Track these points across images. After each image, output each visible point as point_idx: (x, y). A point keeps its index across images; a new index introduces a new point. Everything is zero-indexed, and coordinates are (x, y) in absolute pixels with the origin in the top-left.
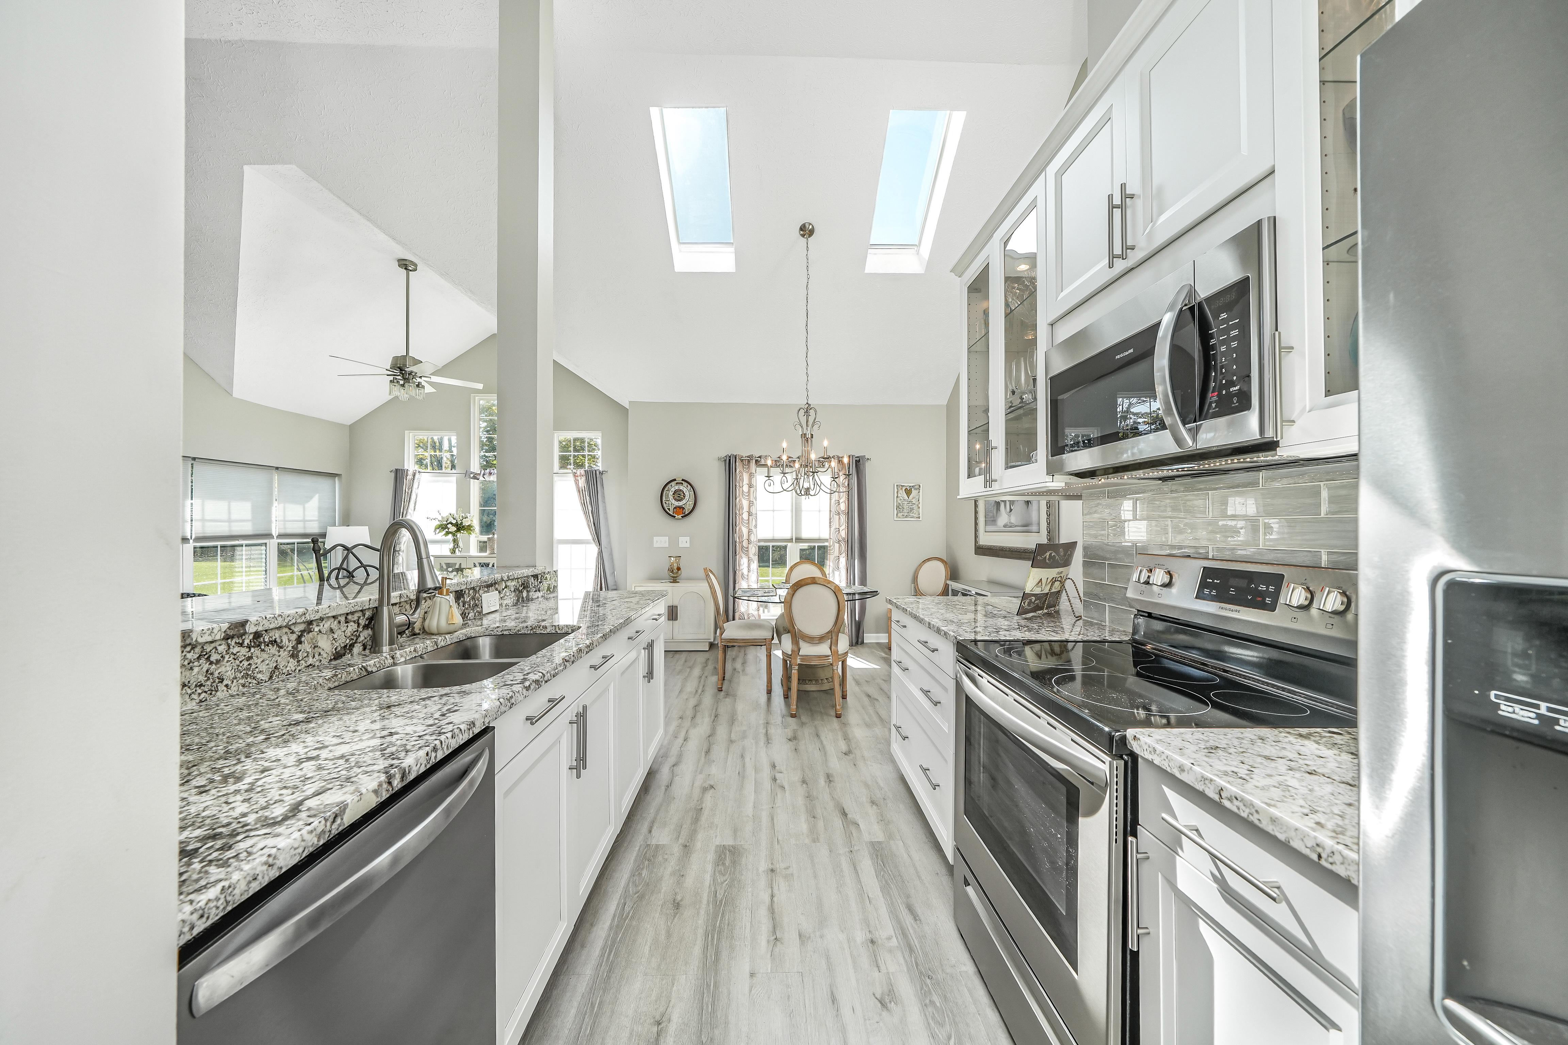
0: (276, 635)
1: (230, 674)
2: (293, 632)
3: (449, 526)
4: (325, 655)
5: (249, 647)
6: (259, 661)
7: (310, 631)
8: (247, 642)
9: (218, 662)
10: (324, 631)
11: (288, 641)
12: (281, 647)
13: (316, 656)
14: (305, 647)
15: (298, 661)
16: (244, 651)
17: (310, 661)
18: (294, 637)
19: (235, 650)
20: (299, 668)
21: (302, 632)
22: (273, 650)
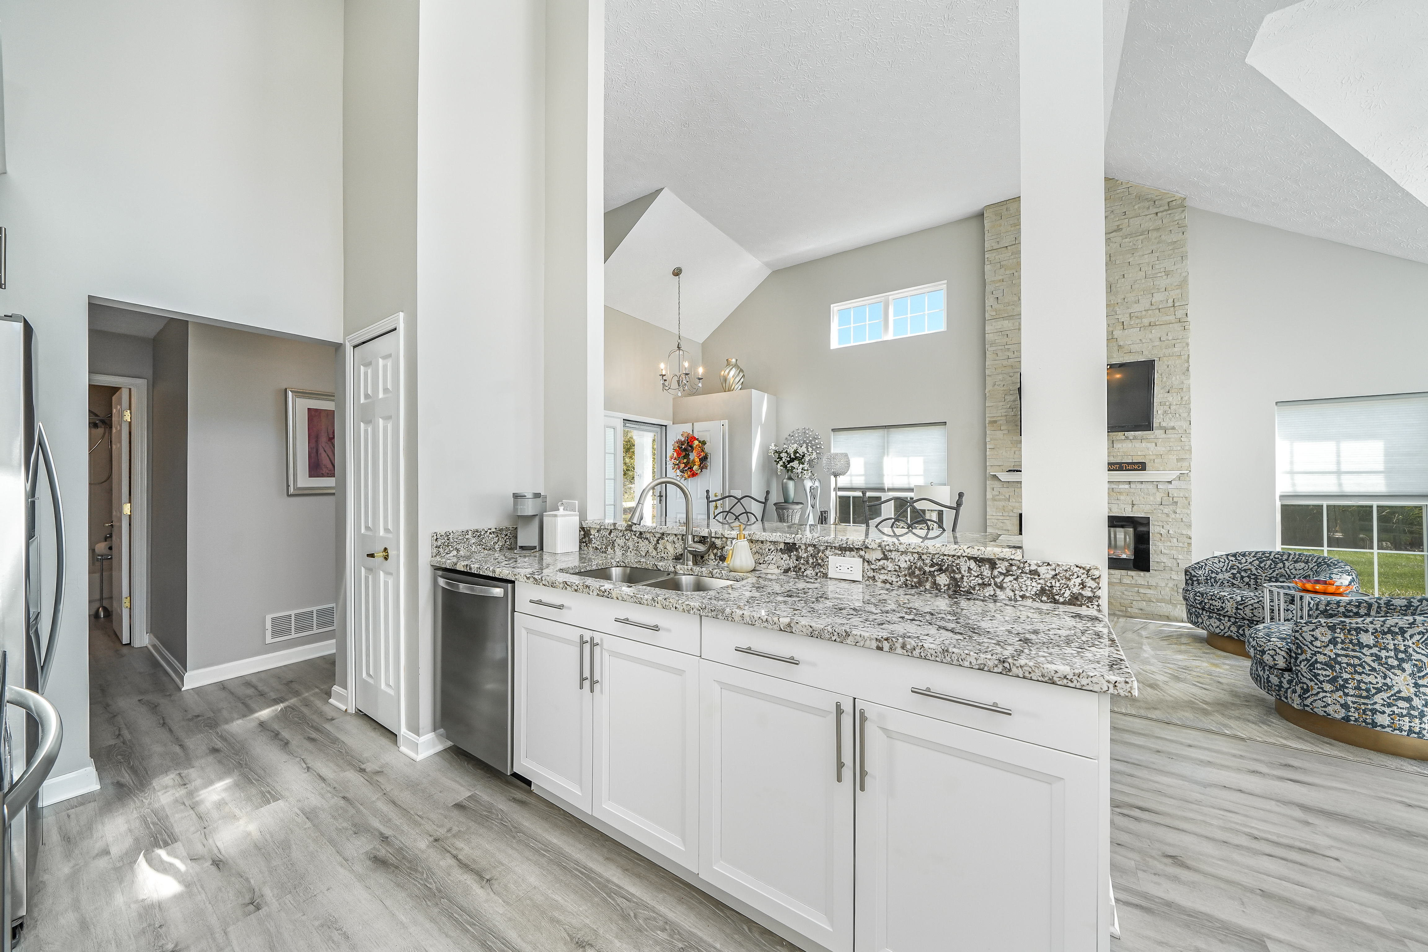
0: (648, 536)
1: (631, 547)
2: (655, 537)
4: (670, 555)
5: (638, 537)
6: (642, 545)
7: (663, 539)
8: (637, 535)
9: (628, 540)
10: (670, 541)
11: (654, 540)
12: (650, 542)
13: (666, 553)
14: (660, 546)
15: (657, 553)
16: (636, 538)
17: (663, 555)
18: (655, 539)
19: (634, 537)
20: (657, 556)
21: (660, 538)
22: (647, 542)
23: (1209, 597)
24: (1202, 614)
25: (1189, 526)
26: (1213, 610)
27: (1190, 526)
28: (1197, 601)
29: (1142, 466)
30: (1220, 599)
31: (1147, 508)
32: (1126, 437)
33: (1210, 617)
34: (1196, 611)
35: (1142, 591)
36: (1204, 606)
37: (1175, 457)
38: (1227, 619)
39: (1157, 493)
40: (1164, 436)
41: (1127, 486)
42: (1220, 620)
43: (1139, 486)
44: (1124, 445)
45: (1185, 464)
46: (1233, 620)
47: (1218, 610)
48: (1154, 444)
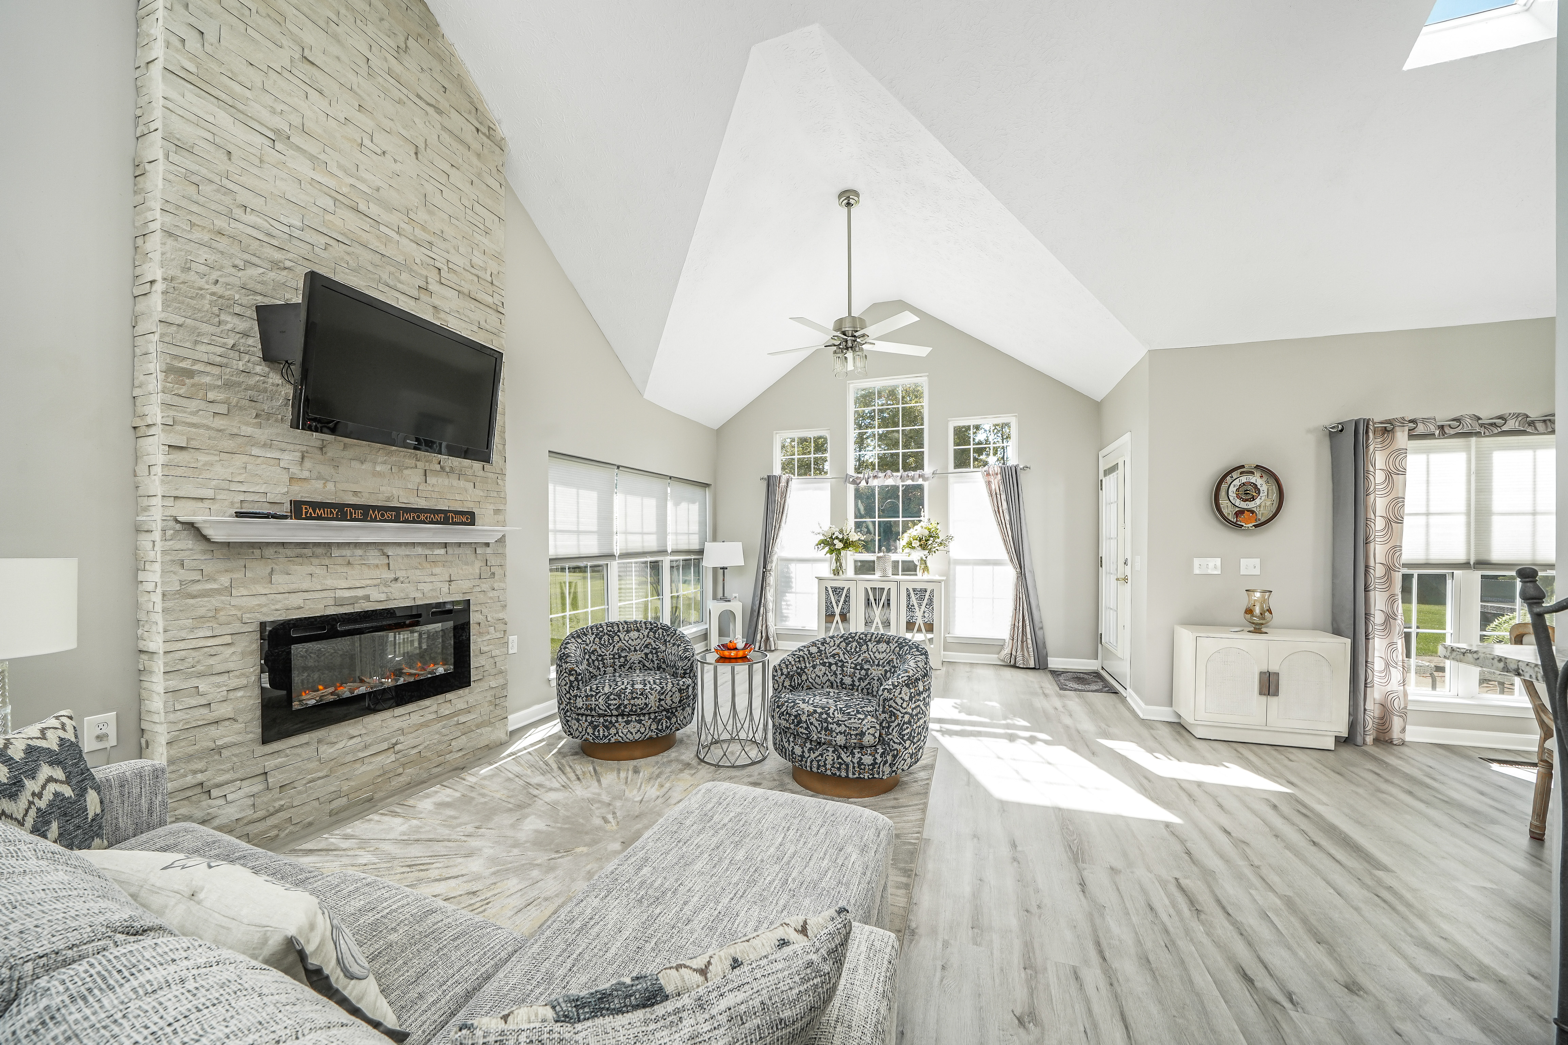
3: (836, 541)
23: (630, 697)
24: (617, 721)
25: (504, 607)
26: (636, 711)
27: (506, 606)
28: (612, 707)
29: (468, 518)
30: (642, 694)
31: (465, 585)
32: (441, 467)
33: (628, 722)
34: (606, 721)
35: (462, 719)
36: (623, 711)
37: (492, 507)
38: (647, 717)
39: (476, 562)
40: (481, 473)
41: (443, 551)
42: (640, 722)
43: (457, 551)
44: (440, 480)
45: (500, 518)
46: (652, 716)
47: (642, 709)
48: (472, 484)
